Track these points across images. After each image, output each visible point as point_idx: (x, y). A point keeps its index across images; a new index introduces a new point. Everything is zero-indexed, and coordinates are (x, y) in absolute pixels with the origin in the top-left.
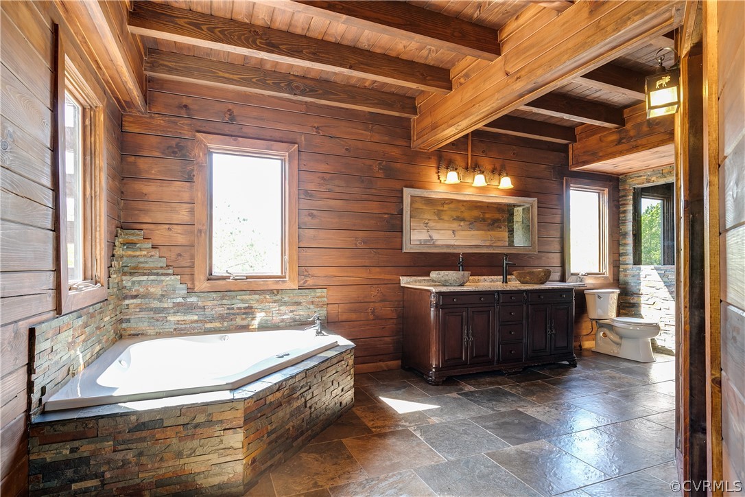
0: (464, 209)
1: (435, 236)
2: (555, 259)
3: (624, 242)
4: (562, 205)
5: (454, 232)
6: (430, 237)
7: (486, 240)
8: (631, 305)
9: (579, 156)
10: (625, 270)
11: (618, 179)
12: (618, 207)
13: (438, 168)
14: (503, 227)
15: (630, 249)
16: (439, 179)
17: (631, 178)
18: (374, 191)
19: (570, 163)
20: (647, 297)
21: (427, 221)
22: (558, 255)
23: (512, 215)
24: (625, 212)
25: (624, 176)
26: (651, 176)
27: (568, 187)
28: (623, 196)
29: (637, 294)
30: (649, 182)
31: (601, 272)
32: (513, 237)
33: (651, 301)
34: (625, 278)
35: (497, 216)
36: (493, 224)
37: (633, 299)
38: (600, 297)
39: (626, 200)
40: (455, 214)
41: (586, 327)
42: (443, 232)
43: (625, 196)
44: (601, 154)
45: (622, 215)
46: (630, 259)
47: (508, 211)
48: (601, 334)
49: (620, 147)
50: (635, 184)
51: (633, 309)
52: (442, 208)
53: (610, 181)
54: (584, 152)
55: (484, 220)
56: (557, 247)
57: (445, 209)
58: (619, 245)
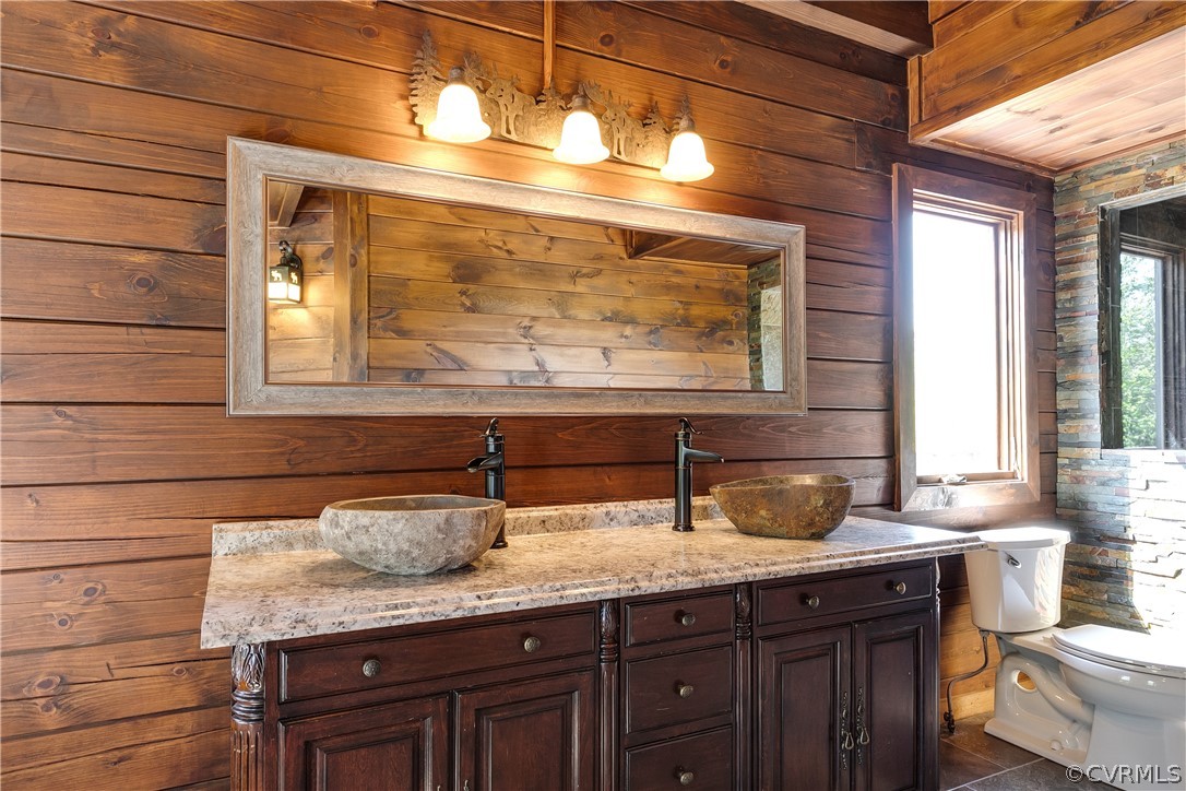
0: (633, 290)
1: (554, 361)
2: (867, 434)
3: (1069, 376)
4: (888, 254)
5: (606, 352)
6: (538, 364)
7: (691, 376)
8: (1096, 573)
9: (942, 91)
10: (1077, 463)
11: (1050, 187)
12: (1052, 270)
13: (409, 77)
14: (736, 341)
15: (1092, 398)
16: (412, 122)
17: (1093, 179)
18: (63, 139)
19: (913, 118)
20: (1151, 552)
21: (526, 322)
22: (876, 420)
23: (756, 308)
24: (1072, 285)
25: (1068, 175)
26: (1164, 163)
27: (907, 200)
28: (1066, 238)
29: (1117, 539)
30: (1154, 186)
31: (1005, 469)
32: (760, 367)
33: (1167, 567)
34: (1077, 489)
35: (722, 312)
36: (712, 332)
37: (1105, 553)
38: (1013, 561)
39: (1077, 248)
40: (608, 305)
41: (964, 649)
42: (573, 351)
43: (1074, 235)
44: (1017, 70)
45: (1062, 296)
46: (1093, 428)
47: (749, 299)
48: (1015, 677)
49: (1091, 32)
50: (1107, 197)
51: (1103, 586)
52: (570, 288)
53: (1029, 189)
54: (958, 76)
55: (687, 322)
56: (872, 393)
57: (579, 289)
58: (1055, 385)
